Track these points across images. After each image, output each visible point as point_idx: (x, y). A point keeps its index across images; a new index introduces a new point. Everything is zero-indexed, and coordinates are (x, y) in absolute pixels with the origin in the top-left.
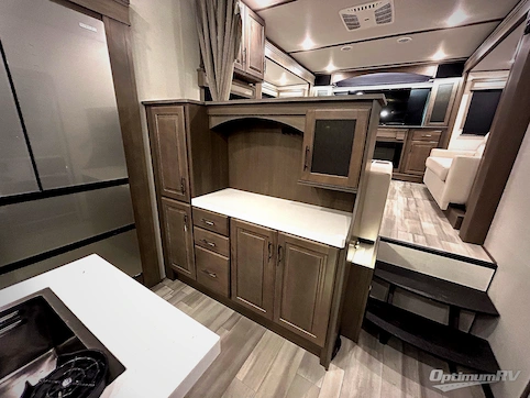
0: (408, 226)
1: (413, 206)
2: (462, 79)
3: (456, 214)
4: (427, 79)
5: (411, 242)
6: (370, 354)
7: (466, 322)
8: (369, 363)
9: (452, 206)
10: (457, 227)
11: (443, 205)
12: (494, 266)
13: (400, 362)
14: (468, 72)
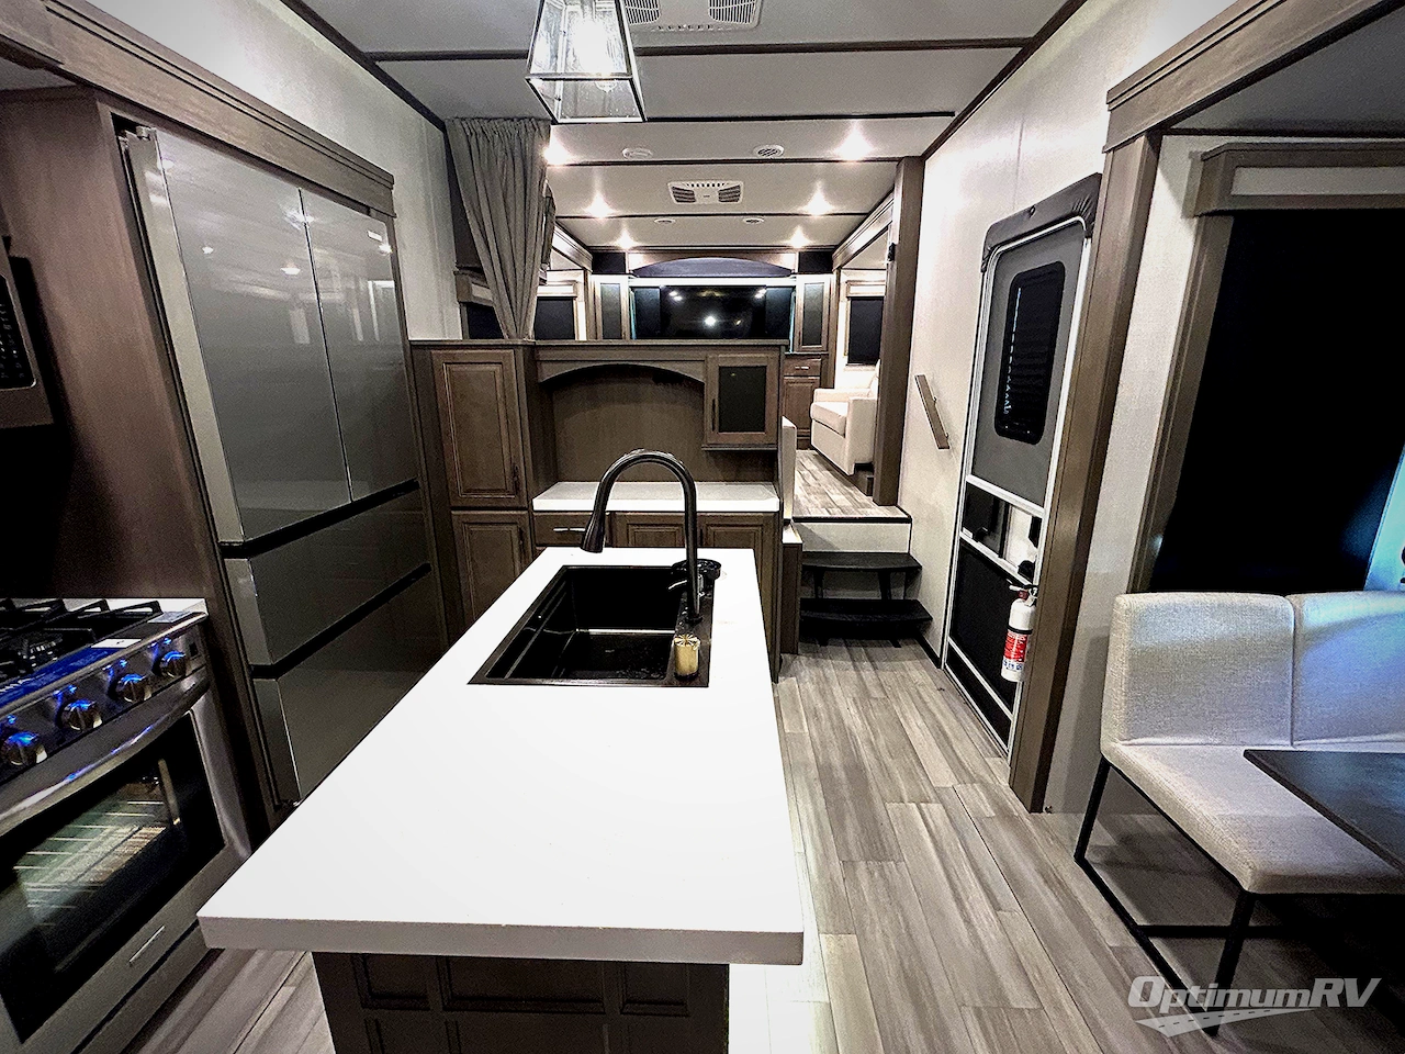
0: (817, 502)
1: (811, 480)
2: (833, 277)
3: (865, 476)
4: (786, 273)
5: (827, 515)
6: (814, 657)
7: (898, 593)
8: (817, 664)
9: (859, 467)
10: (869, 493)
11: (849, 470)
12: (908, 520)
13: (846, 654)
14: (840, 268)
